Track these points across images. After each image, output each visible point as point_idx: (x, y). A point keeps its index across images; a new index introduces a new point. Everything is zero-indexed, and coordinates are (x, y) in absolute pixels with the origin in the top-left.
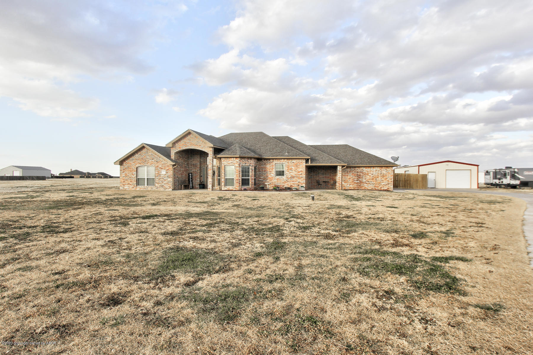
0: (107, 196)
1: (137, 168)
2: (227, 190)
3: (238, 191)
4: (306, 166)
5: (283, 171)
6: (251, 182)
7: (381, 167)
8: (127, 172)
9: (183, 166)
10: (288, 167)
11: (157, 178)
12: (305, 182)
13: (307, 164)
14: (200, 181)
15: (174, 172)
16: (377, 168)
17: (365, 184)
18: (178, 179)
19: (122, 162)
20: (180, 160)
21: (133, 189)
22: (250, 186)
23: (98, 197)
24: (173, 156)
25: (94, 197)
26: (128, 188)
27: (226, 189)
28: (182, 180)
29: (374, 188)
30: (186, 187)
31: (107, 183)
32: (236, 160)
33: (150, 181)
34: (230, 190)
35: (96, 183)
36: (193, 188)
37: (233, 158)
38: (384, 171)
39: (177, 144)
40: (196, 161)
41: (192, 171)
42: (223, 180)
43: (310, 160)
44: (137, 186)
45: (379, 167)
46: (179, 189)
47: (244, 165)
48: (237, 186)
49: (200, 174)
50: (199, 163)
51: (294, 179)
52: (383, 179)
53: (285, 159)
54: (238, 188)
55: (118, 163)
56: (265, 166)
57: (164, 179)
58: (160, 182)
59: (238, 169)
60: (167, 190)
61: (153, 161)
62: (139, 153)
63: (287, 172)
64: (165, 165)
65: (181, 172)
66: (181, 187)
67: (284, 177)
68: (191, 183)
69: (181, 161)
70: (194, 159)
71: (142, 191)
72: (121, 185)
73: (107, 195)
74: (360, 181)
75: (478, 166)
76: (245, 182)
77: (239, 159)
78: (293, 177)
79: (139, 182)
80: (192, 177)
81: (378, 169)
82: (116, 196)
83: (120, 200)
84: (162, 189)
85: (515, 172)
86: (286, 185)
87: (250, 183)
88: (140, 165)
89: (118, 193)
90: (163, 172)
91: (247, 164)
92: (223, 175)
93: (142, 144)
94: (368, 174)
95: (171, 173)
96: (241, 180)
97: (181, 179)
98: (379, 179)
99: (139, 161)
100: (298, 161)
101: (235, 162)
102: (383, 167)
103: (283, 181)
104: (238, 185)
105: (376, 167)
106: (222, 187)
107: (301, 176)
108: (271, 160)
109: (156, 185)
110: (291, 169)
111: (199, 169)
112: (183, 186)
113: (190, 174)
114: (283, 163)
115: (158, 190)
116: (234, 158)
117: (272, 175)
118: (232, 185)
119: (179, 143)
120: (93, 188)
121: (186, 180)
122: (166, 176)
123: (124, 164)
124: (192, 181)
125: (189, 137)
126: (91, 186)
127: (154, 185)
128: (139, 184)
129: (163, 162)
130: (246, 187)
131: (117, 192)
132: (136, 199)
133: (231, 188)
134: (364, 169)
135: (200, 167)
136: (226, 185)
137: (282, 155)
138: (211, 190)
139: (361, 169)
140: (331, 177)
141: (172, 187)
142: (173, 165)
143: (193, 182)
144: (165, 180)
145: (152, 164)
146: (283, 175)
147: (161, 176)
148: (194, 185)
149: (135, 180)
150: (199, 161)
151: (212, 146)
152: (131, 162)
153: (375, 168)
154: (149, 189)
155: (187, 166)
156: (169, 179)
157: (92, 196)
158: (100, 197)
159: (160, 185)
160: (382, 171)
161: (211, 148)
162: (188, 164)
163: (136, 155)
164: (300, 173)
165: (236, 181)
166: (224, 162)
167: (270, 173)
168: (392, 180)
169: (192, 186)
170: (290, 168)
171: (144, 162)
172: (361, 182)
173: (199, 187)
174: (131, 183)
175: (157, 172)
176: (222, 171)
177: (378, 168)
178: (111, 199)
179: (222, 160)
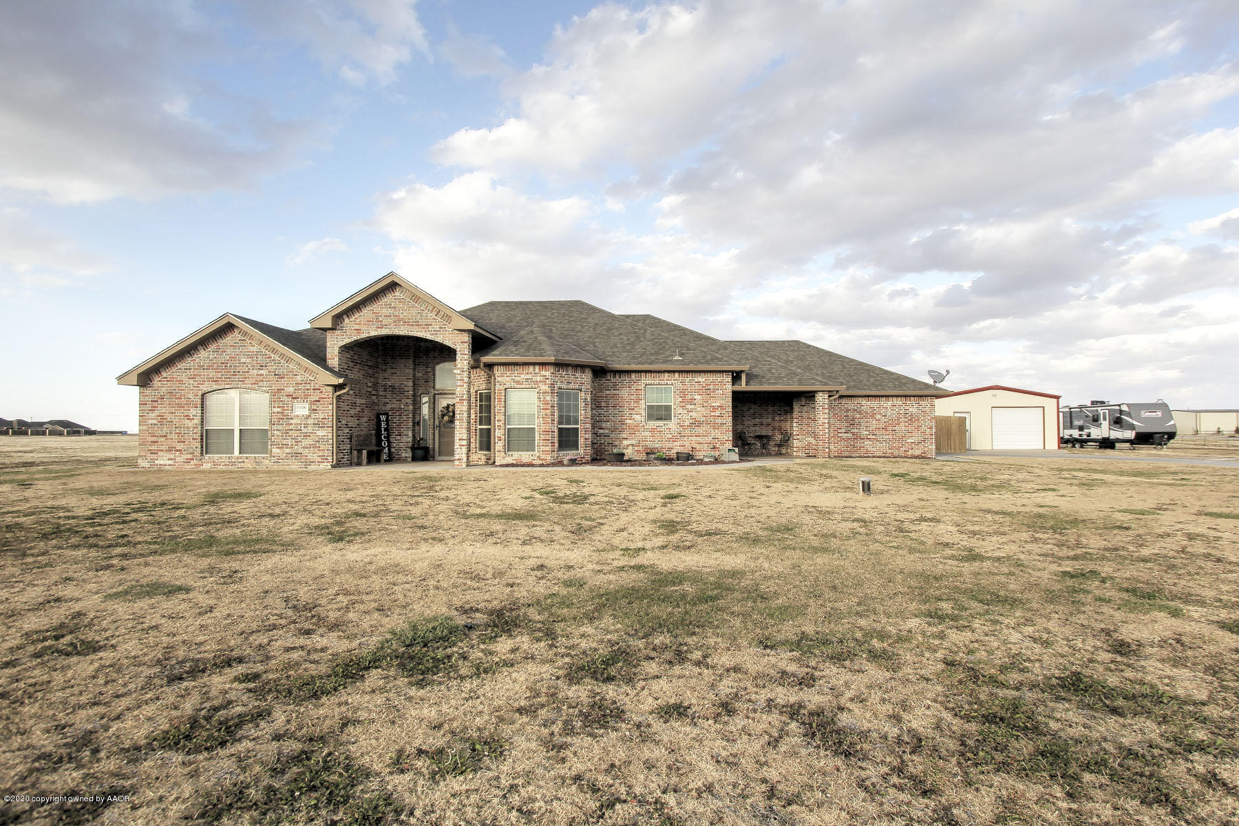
0: (92, 494)
1: (203, 395)
2: (513, 465)
3: (548, 465)
4: (734, 393)
5: (668, 408)
6: (584, 438)
7: (905, 396)
8: (163, 410)
9: (363, 392)
10: (683, 393)
11: (275, 427)
12: (731, 438)
13: (737, 388)
14: (414, 437)
15: (338, 407)
16: (895, 399)
17: (867, 442)
18: (347, 430)
19: (146, 377)
20: (355, 370)
21: (188, 467)
22: (581, 451)
23: (56, 503)
24: (333, 359)
25: (35, 503)
26: (170, 462)
27: (509, 460)
28: (360, 435)
29: (890, 451)
30: (375, 458)
31: (82, 449)
32: (543, 373)
33: (252, 440)
34: (523, 466)
35: (45, 450)
36: (391, 459)
37: (531, 368)
38: (913, 407)
39: (347, 320)
40: (402, 375)
41: (389, 407)
42: (498, 433)
43: (744, 377)
44: (202, 454)
45: (901, 396)
46: (351, 464)
47: (565, 387)
48: (543, 449)
49: (414, 417)
50: (411, 384)
51: (700, 430)
52: (911, 428)
53: (674, 372)
54: (549, 458)
55: (134, 378)
56: (614, 392)
57: (304, 430)
58: (289, 442)
59: (548, 398)
60: (312, 468)
61: (261, 372)
62: (212, 347)
63: (680, 411)
64: (308, 386)
65: (358, 409)
66: (359, 456)
67: (672, 424)
68: (384, 443)
69: (355, 374)
70: (395, 371)
71: (224, 472)
72: (143, 453)
73: (93, 492)
74: (853, 434)
75: (1057, 398)
76: (567, 439)
77: (551, 369)
78: (696, 423)
79: (208, 440)
80: (387, 424)
81: (898, 402)
82: (134, 497)
83: (159, 514)
84: (295, 466)
85: (1121, 412)
86: (677, 448)
87: (581, 441)
88: (215, 387)
89: (136, 484)
90: (301, 409)
91: (571, 386)
92: (500, 417)
93: (225, 316)
94: (873, 416)
95: (328, 410)
96: (556, 434)
97: (356, 432)
98: (902, 427)
99: (212, 374)
100: (711, 377)
101: (539, 379)
102: (910, 396)
103: (670, 436)
104: (549, 448)
105: (892, 396)
106: (497, 454)
107: (719, 421)
108: (633, 376)
109: (275, 451)
110: (692, 401)
111: (409, 401)
112: (365, 452)
113: (383, 418)
114: (669, 382)
115: (281, 468)
116: (537, 368)
117: (638, 417)
118: (530, 446)
119: (357, 315)
120: (32, 464)
121: (371, 435)
122: (310, 421)
123: (157, 381)
124: (388, 438)
125: (389, 298)
126: (28, 457)
127: (264, 450)
128: (212, 447)
129: (299, 378)
130: (570, 454)
131: (132, 479)
132: (227, 509)
133: (525, 457)
134: (864, 402)
135: (414, 395)
136: (509, 447)
137: (665, 362)
138: (464, 466)
139: (856, 401)
140: (777, 425)
141: (330, 459)
142: (337, 388)
143: (392, 440)
144: (306, 436)
145: (261, 384)
146: (668, 417)
147: (292, 421)
148: (393, 450)
149: (198, 436)
150: (411, 376)
151: (471, 326)
152: (184, 377)
153: (891, 399)
154: (249, 465)
155: (374, 392)
156: (320, 433)
157: (26, 500)
158: (62, 502)
159: (288, 451)
160: (906, 408)
161: (466, 334)
162: (375, 385)
163: (202, 352)
164: (717, 413)
165: (543, 437)
166: (503, 377)
167: (631, 412)
168: (934, 430)
169: (390, 454)
170: (689, 397)
171: (232, 376)
172: (857, 437)
173: (410, 455)
174: (180, 446)
175: (278, 410)
176: (497, 407)
177: (899, 399)
178: (115, 512)
179: (498, 371)
